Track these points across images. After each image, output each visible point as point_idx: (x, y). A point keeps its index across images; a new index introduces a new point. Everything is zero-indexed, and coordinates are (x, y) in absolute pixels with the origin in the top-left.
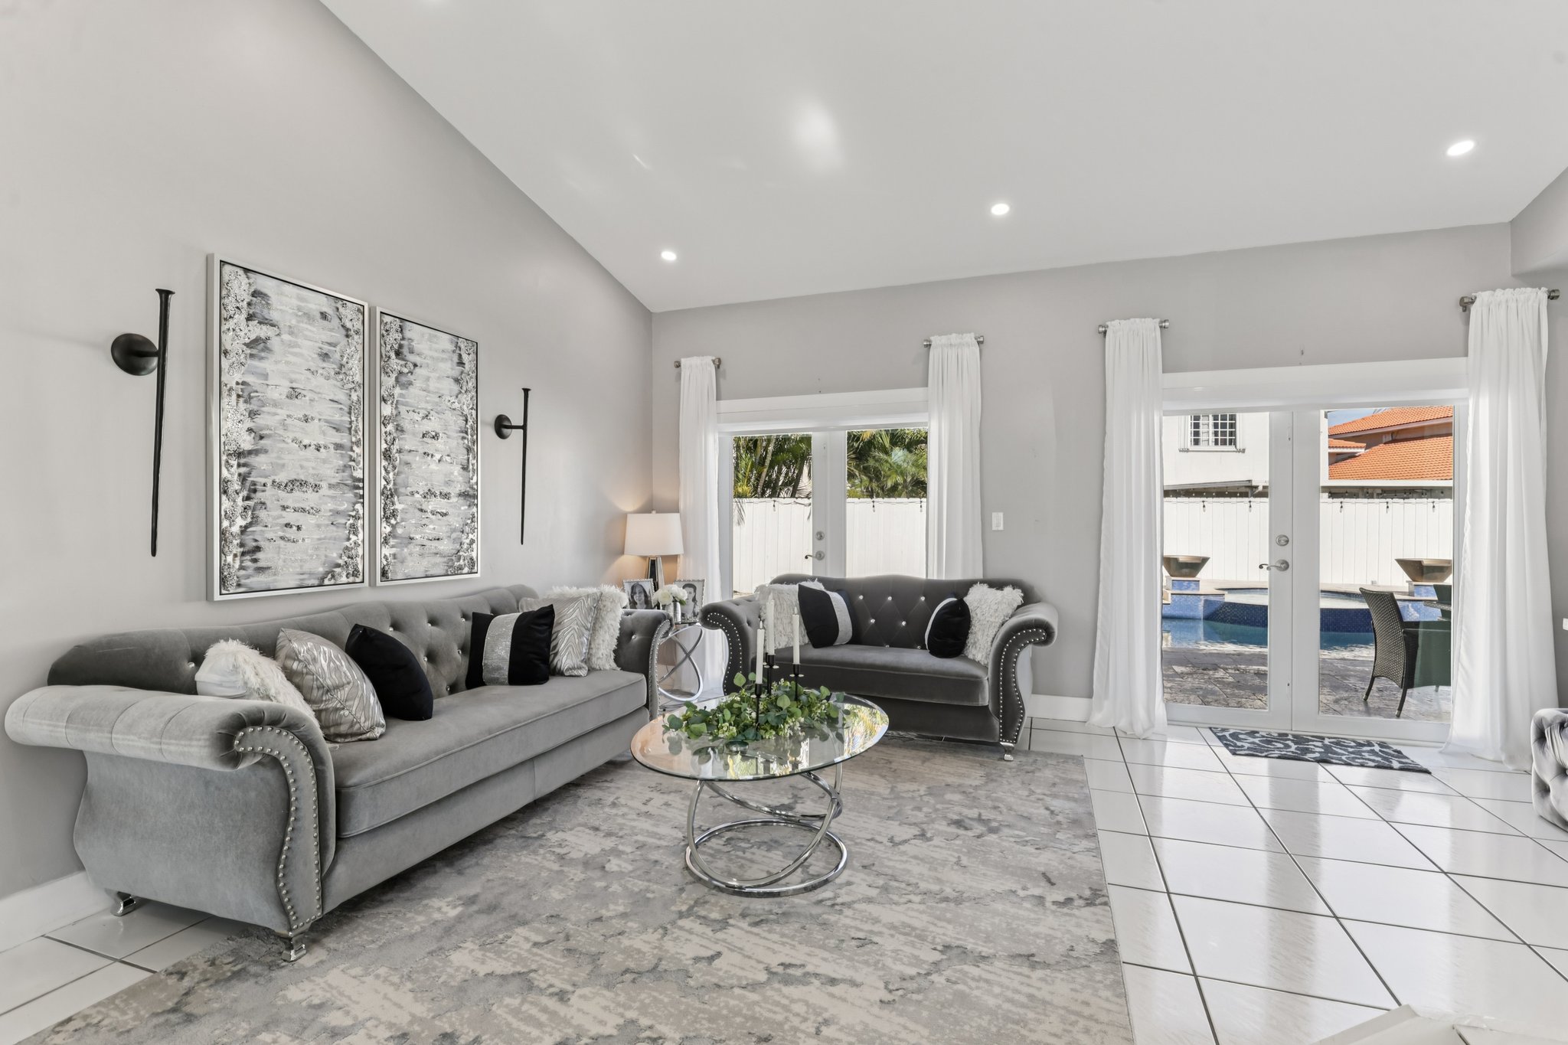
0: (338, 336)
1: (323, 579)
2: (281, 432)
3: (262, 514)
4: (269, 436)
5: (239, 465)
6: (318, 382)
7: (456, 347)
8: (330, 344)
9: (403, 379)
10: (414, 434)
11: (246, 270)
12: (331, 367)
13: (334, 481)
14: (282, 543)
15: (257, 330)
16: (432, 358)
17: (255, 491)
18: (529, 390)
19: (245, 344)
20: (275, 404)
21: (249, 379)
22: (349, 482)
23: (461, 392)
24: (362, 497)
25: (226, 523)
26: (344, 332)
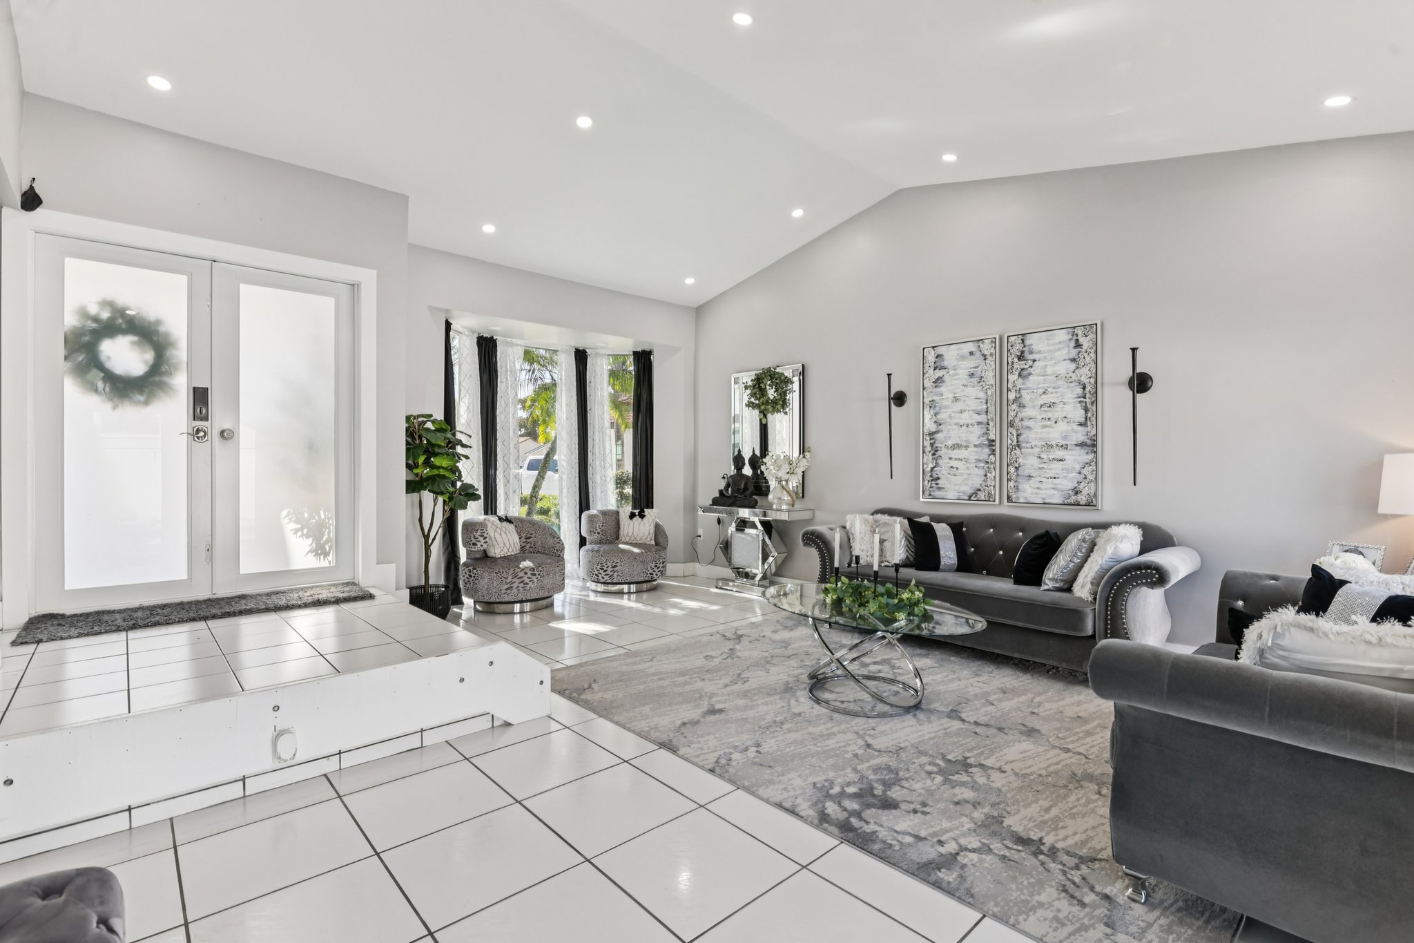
0: (980, 361)
1: (970, 497)
2: (949, 420)
3: (940, 462)
4: (943, 423)
5: (930, 439)
6: (969, 390)
7: (1073, 335)
8: (975, 368)
9: (1025, 373)
10: (1034, 407)
11: (933, 347)
12: (975, 380)
13: (977, 443)
14: (949, 476)
15: (939, 373)
16: (1050, 351)
17: (937, 451)
18: (1137, 349)
19: (933, 382)
20: (946, 407)
21: (935, 398)
22: (986, 443)
23: (1078, 368)
24: (994, 450)
25: (925, 466)
26: (983, 358)
